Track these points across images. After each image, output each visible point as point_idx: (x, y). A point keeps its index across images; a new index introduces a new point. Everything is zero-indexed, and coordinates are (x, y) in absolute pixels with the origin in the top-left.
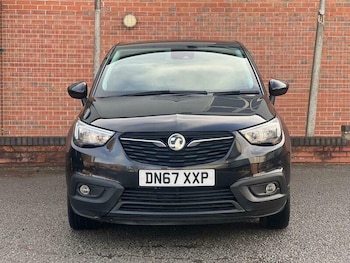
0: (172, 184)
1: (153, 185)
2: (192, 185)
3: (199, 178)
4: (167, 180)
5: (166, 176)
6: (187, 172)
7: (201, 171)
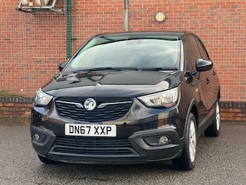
0: (86, 134)
1: (74, 134)
2: (100, 135)
3: (105, 130)
4: (83, 132)
5: (83, 128)
6: (97, 126)
7: (106, 126)
